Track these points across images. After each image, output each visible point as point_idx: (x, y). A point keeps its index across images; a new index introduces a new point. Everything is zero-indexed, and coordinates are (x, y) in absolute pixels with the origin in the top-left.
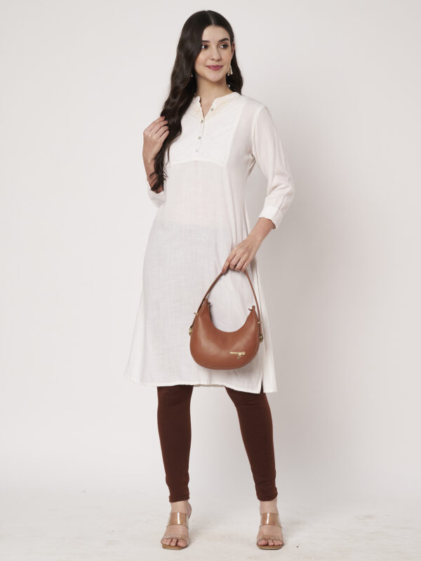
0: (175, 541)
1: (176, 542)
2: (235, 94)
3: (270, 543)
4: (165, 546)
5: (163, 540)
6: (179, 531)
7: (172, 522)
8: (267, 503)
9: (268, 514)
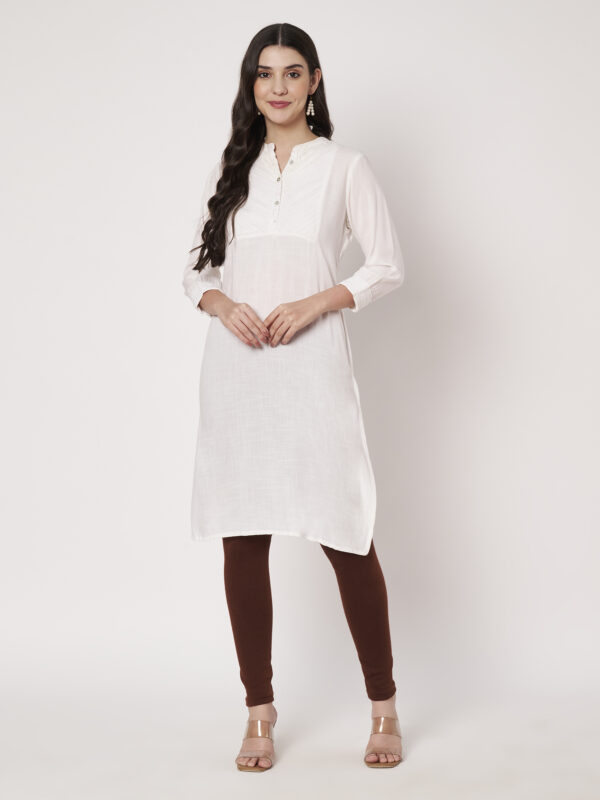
0: (254, 760)
1: (257, 761)
2: (322, 140)
3: (382, 757)
4: (241, 768)
5: (238, 759)
6: (261, 745)
7: (251, 734)
8: (381, 704)
9: (383, 719)
